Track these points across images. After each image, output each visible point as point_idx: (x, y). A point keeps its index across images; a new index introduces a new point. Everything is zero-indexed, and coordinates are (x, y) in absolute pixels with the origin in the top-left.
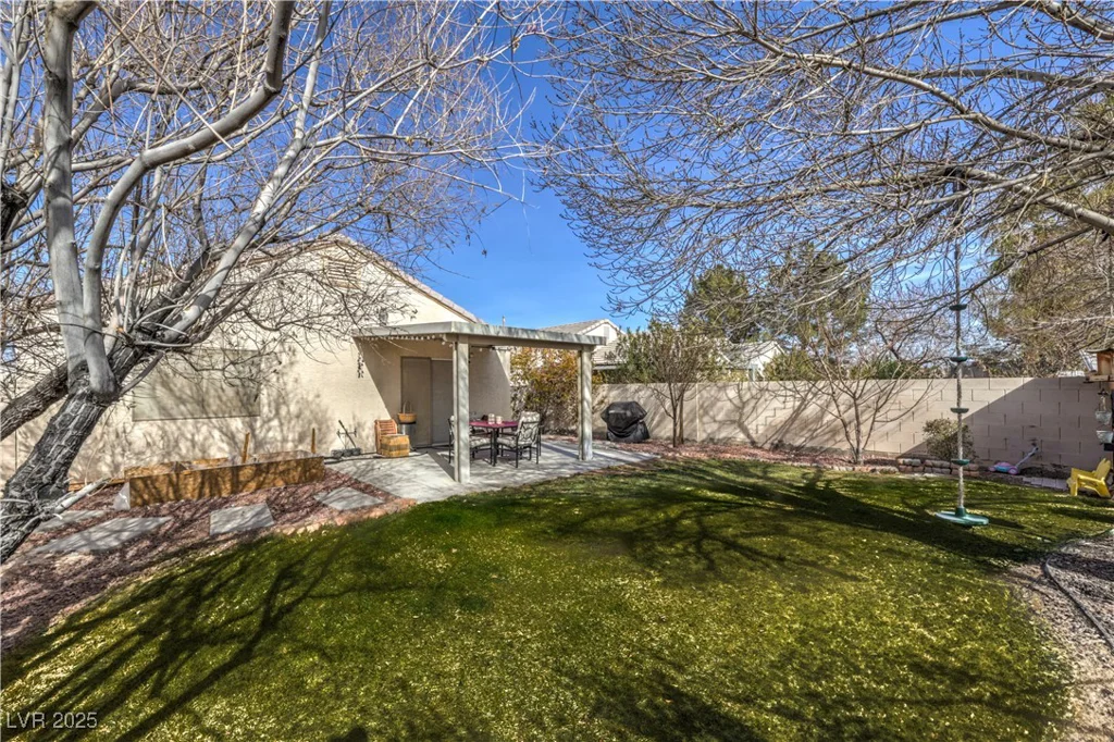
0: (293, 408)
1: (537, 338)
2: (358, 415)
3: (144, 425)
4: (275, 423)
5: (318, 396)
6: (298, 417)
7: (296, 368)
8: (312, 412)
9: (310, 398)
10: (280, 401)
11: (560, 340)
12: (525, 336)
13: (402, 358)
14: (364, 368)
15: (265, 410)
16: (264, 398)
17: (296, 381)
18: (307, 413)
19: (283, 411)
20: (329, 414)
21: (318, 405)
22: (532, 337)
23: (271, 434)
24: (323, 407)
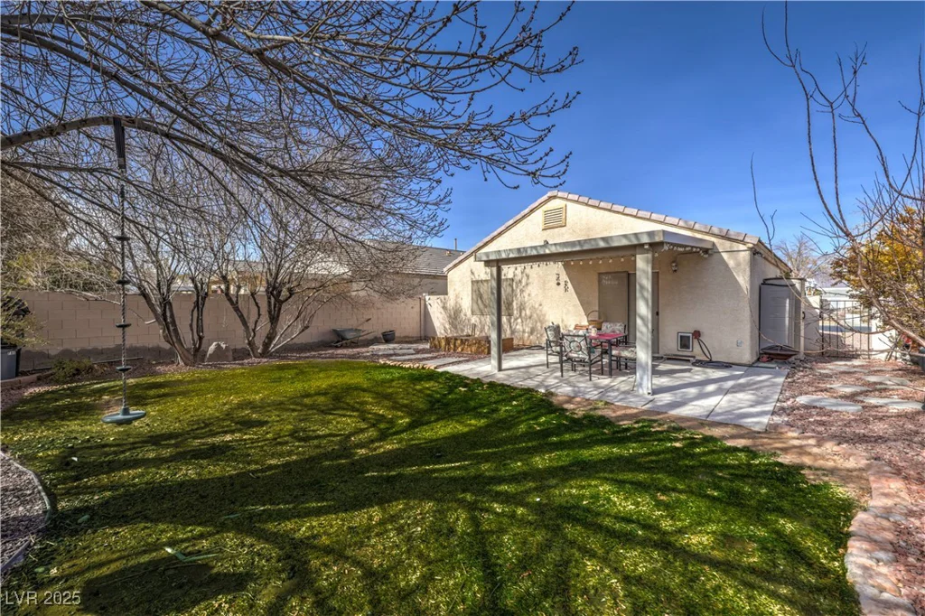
0: (528, 312)
1: (547, 251)
2: (565, 319)
3: (475, 317)
4: (519, 320)
5: (541, 305)
6: (530, 318)
7: (529, 287)
8: (537, 315)
9: (537, 306)
10: (522, 308)
11: (578, 248)
12: (534, 253)
13: (600, 274)
14: (569, 285)
15: (515, 312)
16: (514, 304)
17: (529, 295)
18: (535, 315)
19: (523, 315)
20: (547, 317)
21: (541, 311)
22: (542, 252)
23: (518, 327)
24: (543, 313)
